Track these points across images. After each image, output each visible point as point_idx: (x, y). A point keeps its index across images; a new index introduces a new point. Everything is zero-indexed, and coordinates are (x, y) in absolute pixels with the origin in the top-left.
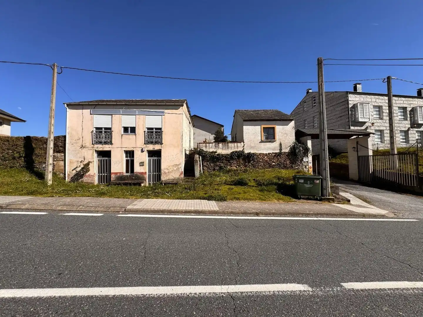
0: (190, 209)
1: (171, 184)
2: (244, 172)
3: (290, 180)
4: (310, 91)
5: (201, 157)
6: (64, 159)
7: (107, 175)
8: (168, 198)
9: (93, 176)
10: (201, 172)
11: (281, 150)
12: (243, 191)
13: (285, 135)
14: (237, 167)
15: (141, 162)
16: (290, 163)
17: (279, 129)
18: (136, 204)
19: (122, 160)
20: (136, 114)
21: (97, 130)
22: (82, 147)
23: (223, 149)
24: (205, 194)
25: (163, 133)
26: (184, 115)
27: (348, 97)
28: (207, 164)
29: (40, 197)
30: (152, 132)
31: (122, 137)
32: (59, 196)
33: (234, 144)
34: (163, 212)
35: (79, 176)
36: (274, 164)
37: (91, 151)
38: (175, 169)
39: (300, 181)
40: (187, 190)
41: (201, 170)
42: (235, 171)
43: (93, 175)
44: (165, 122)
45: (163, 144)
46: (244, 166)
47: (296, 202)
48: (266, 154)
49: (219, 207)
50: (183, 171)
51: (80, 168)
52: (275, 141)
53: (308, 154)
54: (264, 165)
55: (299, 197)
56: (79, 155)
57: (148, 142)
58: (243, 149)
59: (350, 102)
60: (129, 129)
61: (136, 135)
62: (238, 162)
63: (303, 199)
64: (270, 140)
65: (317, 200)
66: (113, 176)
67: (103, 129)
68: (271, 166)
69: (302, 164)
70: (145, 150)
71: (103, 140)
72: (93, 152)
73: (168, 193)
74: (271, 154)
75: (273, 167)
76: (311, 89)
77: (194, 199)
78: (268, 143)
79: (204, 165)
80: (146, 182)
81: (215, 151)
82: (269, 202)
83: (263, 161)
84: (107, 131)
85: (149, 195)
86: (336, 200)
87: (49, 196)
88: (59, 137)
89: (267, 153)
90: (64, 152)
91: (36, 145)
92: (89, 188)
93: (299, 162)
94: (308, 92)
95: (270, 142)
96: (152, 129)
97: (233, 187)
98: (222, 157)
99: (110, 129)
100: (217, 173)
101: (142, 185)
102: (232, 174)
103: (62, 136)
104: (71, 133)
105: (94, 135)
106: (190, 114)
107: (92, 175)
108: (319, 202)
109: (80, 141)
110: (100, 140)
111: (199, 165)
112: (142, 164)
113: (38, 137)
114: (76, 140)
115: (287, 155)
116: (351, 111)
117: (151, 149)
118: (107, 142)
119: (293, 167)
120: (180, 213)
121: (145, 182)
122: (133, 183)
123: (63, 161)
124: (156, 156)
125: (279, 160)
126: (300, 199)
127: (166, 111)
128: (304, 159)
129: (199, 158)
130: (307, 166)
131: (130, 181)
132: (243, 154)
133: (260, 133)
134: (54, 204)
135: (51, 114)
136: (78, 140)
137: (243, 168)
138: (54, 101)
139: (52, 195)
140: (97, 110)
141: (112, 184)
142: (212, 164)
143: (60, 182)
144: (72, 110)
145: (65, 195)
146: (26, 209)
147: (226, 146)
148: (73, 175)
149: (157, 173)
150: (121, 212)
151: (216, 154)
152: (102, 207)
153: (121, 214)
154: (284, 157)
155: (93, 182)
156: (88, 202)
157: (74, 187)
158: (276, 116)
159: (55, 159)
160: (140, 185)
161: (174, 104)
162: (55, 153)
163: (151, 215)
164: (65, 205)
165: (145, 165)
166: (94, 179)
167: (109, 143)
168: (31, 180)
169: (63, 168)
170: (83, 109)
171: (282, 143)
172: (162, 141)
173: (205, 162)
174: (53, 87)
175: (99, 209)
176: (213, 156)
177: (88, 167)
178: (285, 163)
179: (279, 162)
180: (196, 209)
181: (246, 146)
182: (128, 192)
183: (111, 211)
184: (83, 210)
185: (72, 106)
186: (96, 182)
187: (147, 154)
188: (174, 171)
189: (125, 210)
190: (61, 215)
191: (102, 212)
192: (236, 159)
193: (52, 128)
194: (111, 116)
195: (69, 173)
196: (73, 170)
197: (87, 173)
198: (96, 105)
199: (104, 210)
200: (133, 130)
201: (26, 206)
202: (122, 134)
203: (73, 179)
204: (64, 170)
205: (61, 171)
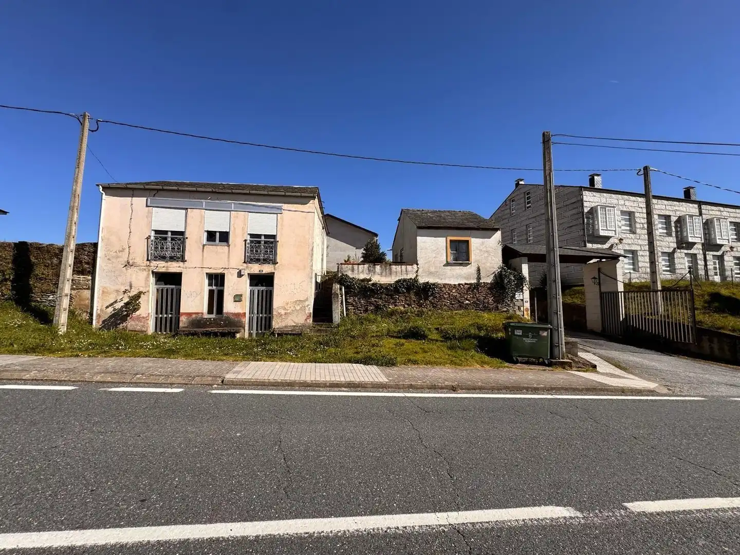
0: (339, 380)
1: (291, 334)
2: (418, 315)
3: (498, 331)
4: (521, 183)
5: (343, 288)
6: (90, 286)
7: (171, 318)
8: (292, 360)
9: (146, 318)
10: (344, 314)
11: (479, 278)
12: (421, 348)
13: (486, 255)
14: (406, 306)
15: (237, 295)
16: (493, 301)
17: (476, 243)
18: (240, 371)
19: (202, 290)
20: (230, 210)
21: (156, 235)
22: (128, 265)
23: (381, 274)
24: (357, 353)
25: (279, 244)
26: (316, 214)
27: (582, 195)
28: (354, 301)
30: (259, 242)
31: (203, 248)
32: (89, 356)
33: (401, 267)
34: (290, 385)
35: (119, 317)
36: (467, 302)
37: (145, 273)
38: (298, 308)
39: (516, 333)
40: (324, 346)
41: (343, 310)
42: (402, 313)
43: (145, 316)
44: (282, 225)
45: (277, 263)
46: (418, 306)
47: (511, 368)
48: (455, 285)
49: (388, 376)
50: (312, 311)
51: (122, 304)
52: (469, 264)
53: (523, 288)
54: (450, 304)
55: (515, 360)
56: (120, 279)
57: (251, 260)
58: (417, 276)
59: (585, 204)
60: (218, 234)
61: (229, 246)
62: (408, 298)
63: (521, 363)
64: (461, 262)
65: (543, 364)
66: (183, 319)
67: (170, 234)
68: (461, 306)
69: (514, 303)
70: (246, 273)
71: (168, 254)
72: (148, 275)
73: (290, 351)
74: (463, 286)
75: (466, 307)
76: (523, 180)
77: (339, 362)
78: (459, 267)
79: (349, 302)
80: (245, 331)
81: (368, 278)
82: (468, 368)
83: (449, 297)
84: (176, 238)
85: (256, 354)
86: (573, 364)
88: (83, 245)
89: (457, 283)
90: (93, 273)
91: (37, 259)
92: (138, 341)
93: (509, 301)
94: (517, 185)
95: (461, 265)
96: (259, 236)
97: (403, 341)
98: (380, 289)
99: (182, 233)
100: (372, 316)
101: (238, 336)
102: (397, 319)
103: (91, 244)
104: (108, 239)
105: (152, 244)
106: (322, 213)
107: (143, 318)
108: (547, 368)
109: (123, 253)
110: (163, 253)
111: (340, 302)
112: (238, 298)
113: (43, 244)
114: (116, 252)
115: (489, 289)
116: (587, 218)
117: (257, 272)
118: (175, 257)
119: (498, 309)
120: (322, 387)
121: (243, 331)
122: (220, 333)
123: (90, 291)
124: (264, 284)
125: (476, 295)
126: (516, 362)
127: (285, 206)
128: (516, 296)
129: (341, 289)
130: (521, 306)
131: (215, 330)
132: (417, 284)
133: (445, 249)
134: (86, 371)
135: (74, 202)
136: (119, 251)
137: (415, 309)
138: (80, 180)
139: (75, 354)
140: (159, 199)
141: (181, 335)
142: (362, 301)
143: (82, 329)
144: (112, 197)
145: (99, 354)
146: (33, 380)
147: (387, 271)
148: (107, 317)
149: (265, 316)
150: (216, 386)
151: (370, 283)
152: (179, 376)
153: (216, 389)
154: (484, 291)
155: (145, 329)
156: (150, 368)
157: (110, 339)
158: (471, 222)
159: (74, 287)
160: (234, 337)
161: (299, 194)
162: (75, 274)
163: (270, 390)
164: (108, 373)
165: (243, 298)
166: (148, 324)
167: (180, 258)
168: (26, 325)
169: (88, 302)
170: (133, 196)
171: (481, 268)
172: (275, 259)
173: (350, 296)
174: (80, 154)
175: (174, 380)
176: (365, 286)
177: (138, 302)
178: (486, 301)
179: (476, 299)
180: (348, 380)
181: (420, 271)
182: (215, 348)
183: (197, 384)
184: (143, 381)
185: (113, 190)
186: (151, 330)
187: (248, 281)
188: (296, 311)
189: (222, 382)
190: (105, 391)
191: (179, 385)
192: (404, 293)
193: (74, 228)
194: (184, 211)
195: (99, 313)
196: (107, 307)
197: (134, 314)
198: (158, 190)
199: (184, 382)
200: (224, 237)
201: (33, 374)
202: (204, 243)
203: (108, 324)
204: (90, 306)
205: (84, 308)
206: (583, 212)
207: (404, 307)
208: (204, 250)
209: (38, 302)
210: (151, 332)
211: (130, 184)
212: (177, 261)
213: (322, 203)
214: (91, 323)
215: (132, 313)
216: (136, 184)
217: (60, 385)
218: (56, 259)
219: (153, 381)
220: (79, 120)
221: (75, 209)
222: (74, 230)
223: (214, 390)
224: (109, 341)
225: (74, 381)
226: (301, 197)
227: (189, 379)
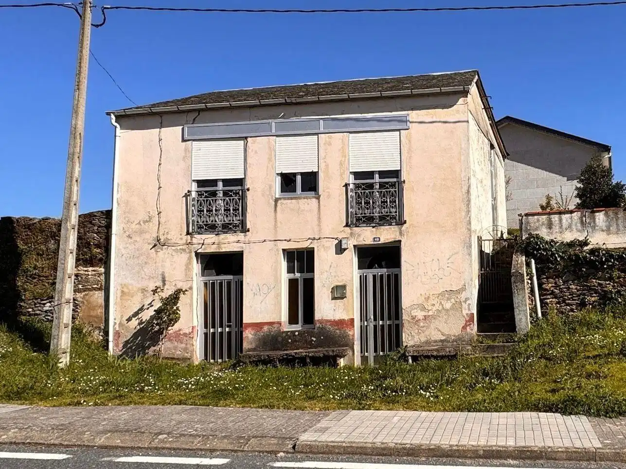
0: (503, 444)
1: (436, 357)
5: (533, 261)
6: (103, 283)
7: (229, 333)
8: (428, 407)
9: (189, 336)
10: (536, 313)
15: (337, 287)
18: (327, 429)
19: (278, 280)
20: (318, 132)
21: (201, 189)
22: (158, 244)
23: (608, 231)
24: (553, 391)
25: (406, 186)
26: (472, 122)
29: (42, 406)
30: (371, 186)
31: (276, 206)
32: (96, 404)
35: (148, 335)
37: (184, 257)
38: (448, 305)
40: (490, 379)
41: (536, 305)
43: (187, 332)
44: (410, 150)
45: (405, 222)
49: (601, 436)
50: (475, 312)
51: (151, 312)
56: (147, 270)
57: (358, 220)
60: (299, 178)
61: (318, 198)
66: (249, 335)
67: (220, 184)
70: (350, 244)
71: (219, 220)
72: (190, 258)
73: (426, 389)
77: (516, 409)
79: (546, 290)
80: (353, 354)
81: (581, 239)
84: (231, 191)
85: (364, 396)
87: (68, 401)
88: (91, 216)
90: (106, 262)
91: (26, 244)
92: (177, 376)
96: (370, 174)
98: (607, 260)
99: (240, 182)
100: (594, 317)
101: (342, 362)
103: (102, 212)
104: (127, 203)
106: (491, 117)
107: (185, 335)
109: (151, 224)
110: (211, 218)
111: (527, 291)
112: (339, 293)
113: (34, 219)
114: (139, 223)
117: (369, 241)
118: (230, 224)
120: (470, 458)
121: (351, 353)
122: (312, 358)
123: (103, 292)
124: (383, 263)
127: (414, 115)
129: (528, 265)
131: (302, 352)
134: (85, 429)
135: (75, 146)
136: (145, 222)
138: (82, 109)
139: (76, 401)
140: (203, 127)
141: (245, 363)
142: (573, 287)
143: (94, 359)
144: (129, 131)
145: (111, 400)
146: (11, 443)
147: (620, 221)
148: (129, 336)
149: (388, 323)
150: (282, 454)
151: (585, 248)
152: (225, 437)
153: (283, 460)
155: (188, 355)
156: (180, 422)
157: (134, 375)
159: (80, 286)
160: (335, 364)
161: (437, 90)
162: (80, 265)
163: (375, 463)
164: (116, 431)
165: (348, 294)
166: (193, 345)
167: (238, 226)
168: (14, 353)
169: (100, 311)
170: (161, 125)
172: (401, 215)
173: (547, 278)
174: (80, 67)
175: (216, 443)
176: (577, 256)
177: (175, 308)
180: (521, 443)
182: (296, 387)
183: (252, 451)
184: (168, 445)
185: (132, 118)
186: (198, 356)
187: (355, 260)
188: (444, 312)
189: (294, 447)
190: (110, 462)
191: (224, 453)
193: (75, 188)
194: (242, 142)
195: (117, 329)
196: (129, 320)
197: (170, 328)
198: (199, 111)
199: (230, 447)
200: (310, 182)
201: (11, 434)
202: (277, 196)
203: (131, 347)
204: (104, 319)
205: (95, 322)
208: (278, 209)
209: (30, 315)
210: (199, 360)
211: (158, 105)
212: (235, 232)
213: (489, 99)
214: (106, 347)
215: (167, 329)
216: (166, 103)
217: (48, 452)
218: (53, 241)
219: (184, 446)
220: (77, 11)
221: (76, 157)
222: (75, 192)
223: (278, 461)
224: (131, 378)
225: (67, 446)
226: (441, 94)
227: (239, 443)
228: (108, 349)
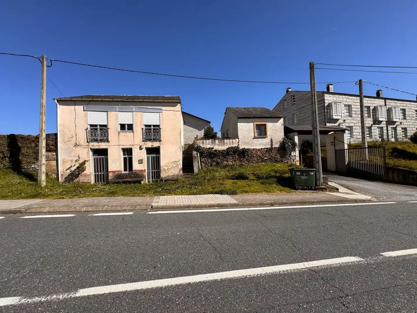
1: (171, 180)
2: (240, 167)
3: (285, 173)
4: (290, 90)
6: (55, 158)
7: (103, 174)
9: (90, 175)
10: (199, 167)
11: (272, 145)
12: (247, 184)
13: (275, 132)
14: (233, 162)
15: (140, 160)
16: (280, 157)
17: (270, 126)
19: (120, 158)
20: (133, 111)
21: (91, 128)
22: (76, 145)
23: (219, 145)
25: (161, 130)
26: (181, 111)
27: (324, 96)
30: (150, 129)
31: (119, 134)
33: (230, 140)
35: (74, 175)
36: (266, 158)
37: (87, 150)
38: (174, 165)
39: (297, 174)
41: (199, 165)
42: (231, 166)
44: (163, 119)
45: (161, 141)
46: (240, 161)
47: (296, 192)
48: (259, 149)
50: (182, 167)
51: (75, 167)
52: (266, 137)
53: (295, 149)
54: (257, 160)
56: (72, 154)
57: (147, 139)
58: (238, 145)
59: (326, 101)
60: (126, 126)
61: (133, 132)
62: (234, 158)
64: (262, 136)
65: (311, 189)
66: (110, 175)
67: (99, 126)
68: (263, 160)
69: (291, 158)
70: (144, 147)
71: (99, 138)
72: (89, 151)
73: (178, 189)
74: (263, 149)
75: (266, 161)
76: (290, 88)
79: (202, 161)
81: (212, 147)
83: (256, 156)
84: (103, 129)
86: (327, 189)
88: (50, 135)
89: (260, 148)
90: (56, 151)
91: (22, 144)
92: (88, 188)
93: (288, 157)
94: (288, 91)
95: (262, 138)
96: (150, 126)
97: (236, 181)
98: (219, 153)
99: (106, 126)
100: (215, 168)
101: (142, 182)
102: (229, 169)
103: (53, 134)
104: (63, 131)
107: (88, 175)
109: (73, 138)
110: (96, 138)
111: (197, 161)
112: (141, 162)
113: (24, 135)
114: (68, 138)
115: (277, 150)
116: (327, 109)
117: (150, 146)
118: (103, 139)
119: (282, 161)
121: (145, 180)
122: (132, 181)
123: (56, 161)
124: (155, 153)
125: (270, 154)
126: (297, 189)
127: (164, 108)
128: (292, 154)
129: (197, 154)
130: (295, 159)
131: (129, 180)
132: (239, 149)
133: (253, 130)
135: (43, 110)
136: (71, 138)
137: (238, 163)
138: (45, 96)
140: (91, 106)
141: (110, 183)
142: (209, 160)
143: (54, 183)
144: (63, 106)
147: (222, 143)
148: (67, 175)
149: (156, 170)
151: (213, 150)
154: (275, 152)
155: (89, 181)
158: (266, 113)
159: (47, 159)
160: (140, 183)
161: (172, 101)
162: (47, 152)
165: (144, 161)
166: (91, 178)
167: (106, 140)
169: (55, 168)
170: (75, 105)
171: (273, 139)
172: (160, 139)
174: (43, 81)
176: (211, 152)
177: (84, 166)
178: (276, 157)
179: (270, 156)
181: (240, 142)
185: (63, 101)
186: (93, 181)
187: (146, 152)
188: (173, 167)
192: (232, 154)
193: (44, 125)
194: (106, 113)
195: (62, 173)
196: (66, 170)
197: (82, 173)
198: (90, 101)
200: (131, 127)
202: (119, 131)
203: (67, 179)
204: (56, 170)
205: (53, 171)
206: (324, 106)
207: (232, 162)
208: (120, 135)
209: (26, 169)
210: (93, 183)
211: (73, 98)
212: (105, 142)
218: (33, 143)
220: (40, 60)
221: (44, 113)
222: (44, 127)
228: (59, 180)
